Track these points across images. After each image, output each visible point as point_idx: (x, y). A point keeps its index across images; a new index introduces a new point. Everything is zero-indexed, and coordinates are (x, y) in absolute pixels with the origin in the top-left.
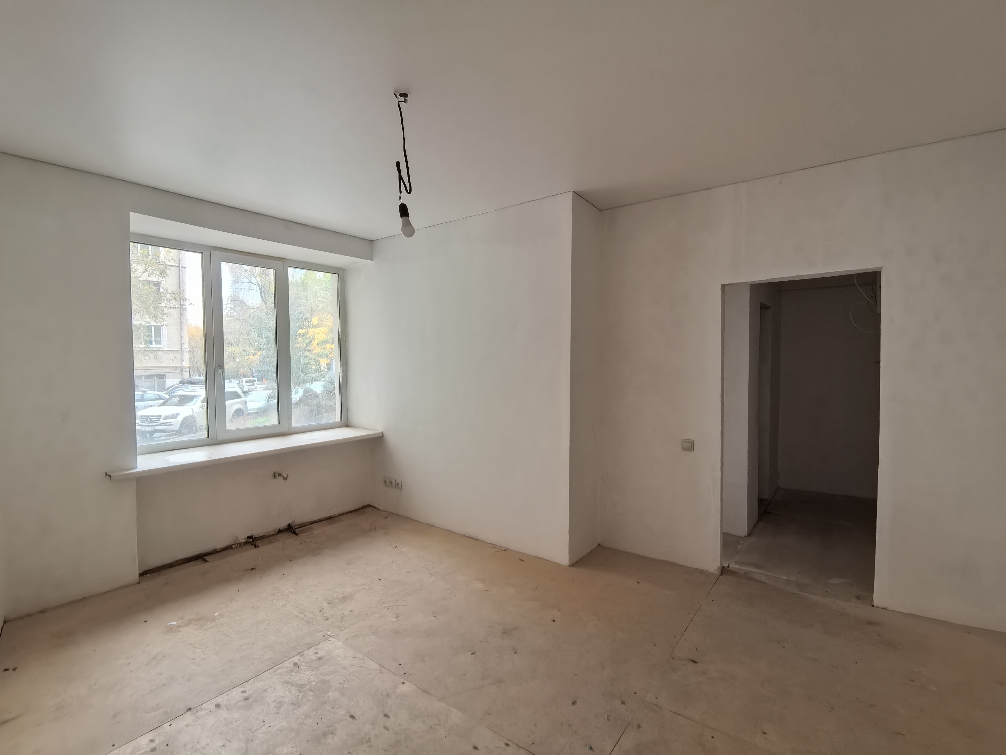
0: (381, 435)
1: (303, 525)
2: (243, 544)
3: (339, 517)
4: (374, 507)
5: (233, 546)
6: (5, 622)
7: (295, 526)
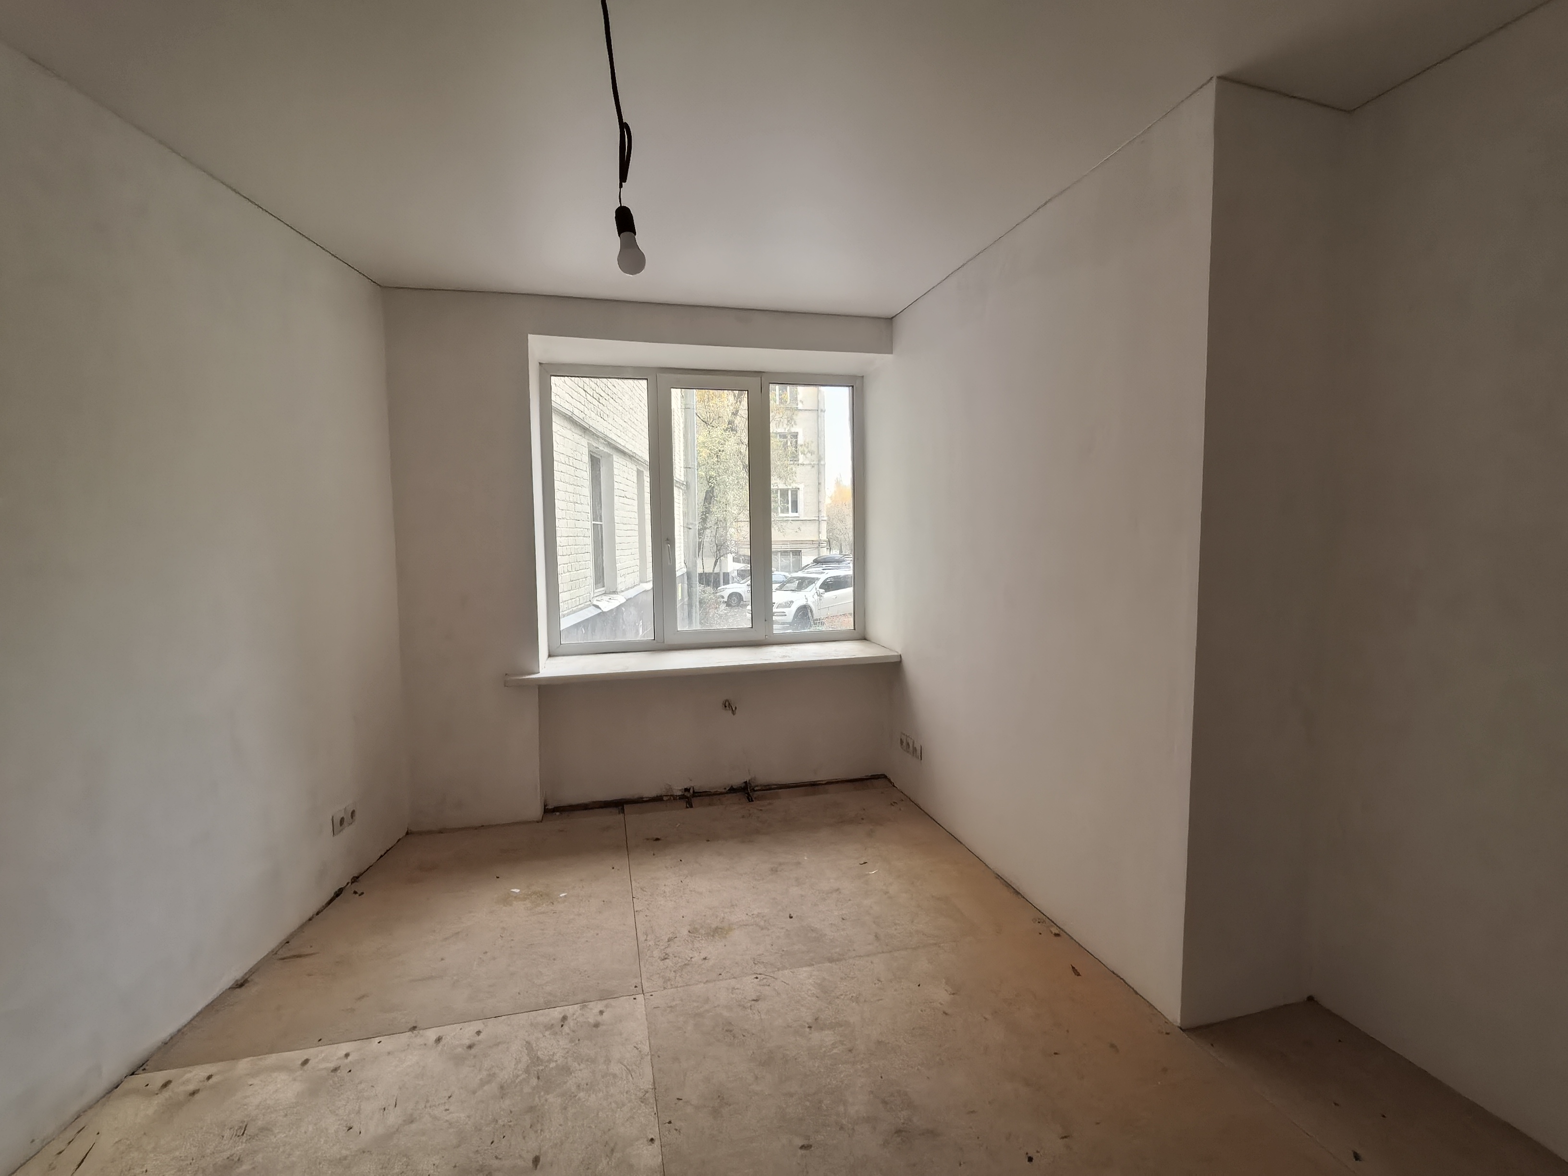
0: (898, 660)
1: (768, 788)
2: (678, 798)
3: (826, 786)
4: (889, 780)
5: (665, 798)
6: (407, 833)
7: (757, 786)
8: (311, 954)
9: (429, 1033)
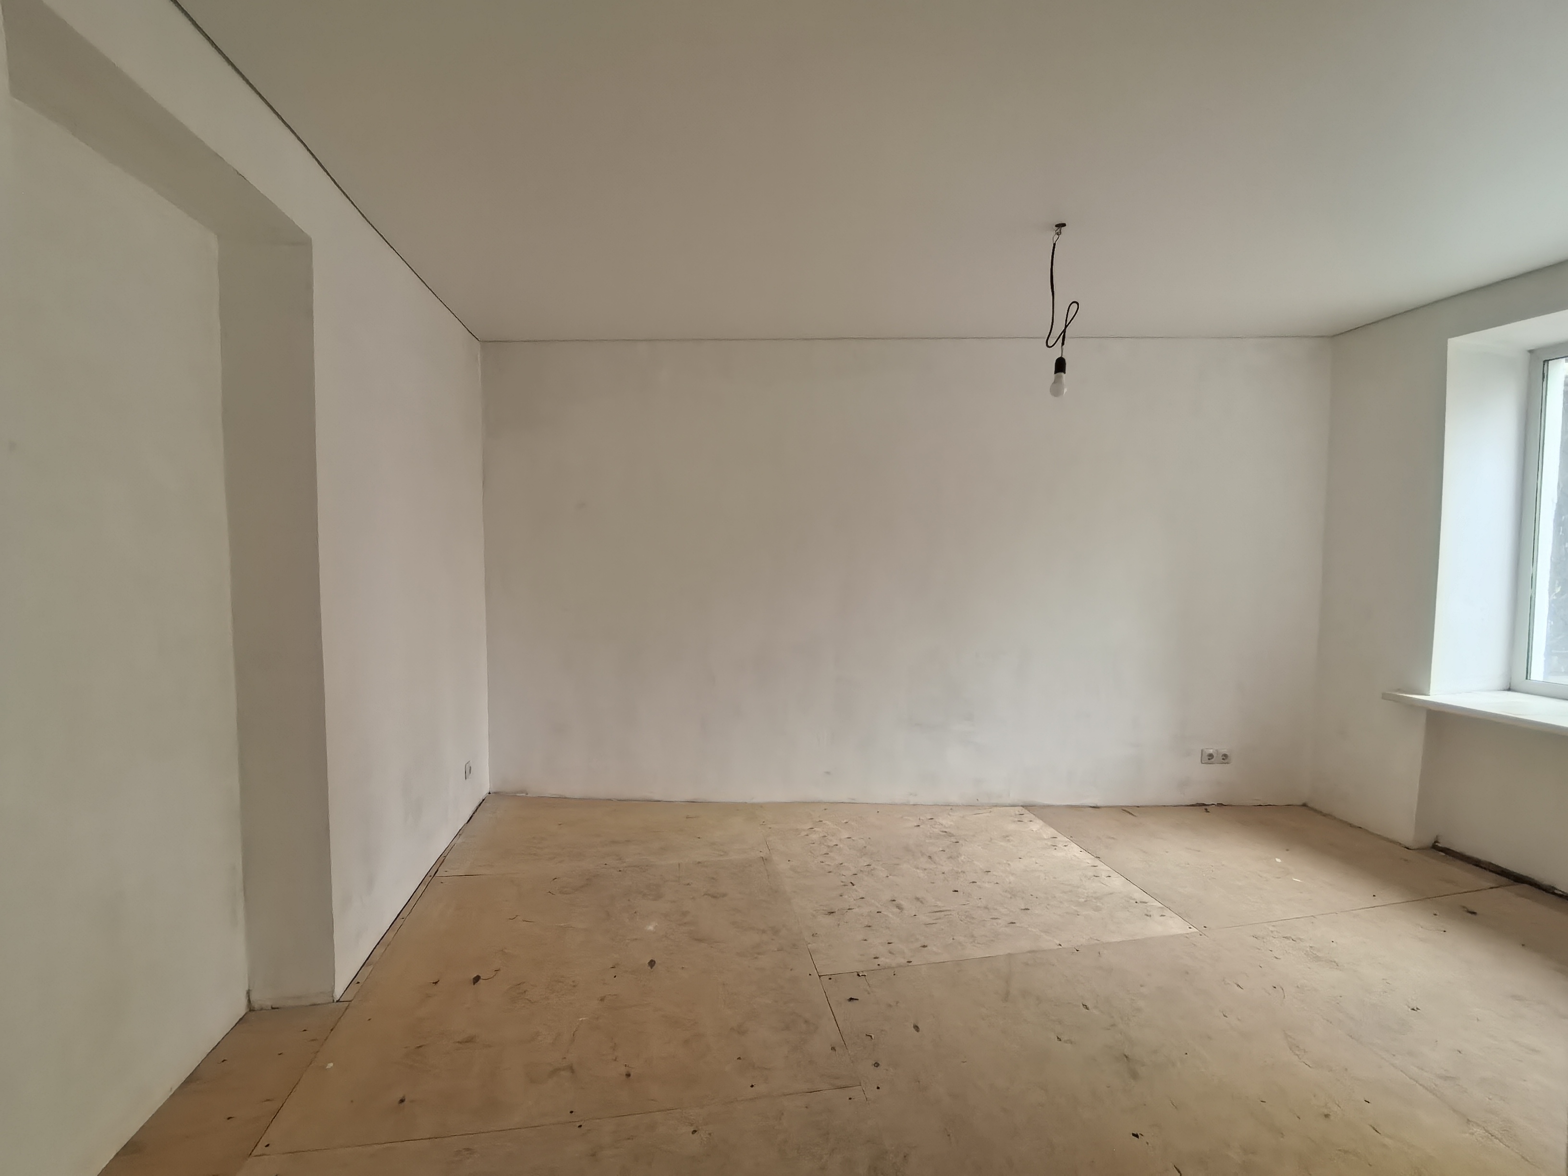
8: (1135, 816)
9: (1097, 862)
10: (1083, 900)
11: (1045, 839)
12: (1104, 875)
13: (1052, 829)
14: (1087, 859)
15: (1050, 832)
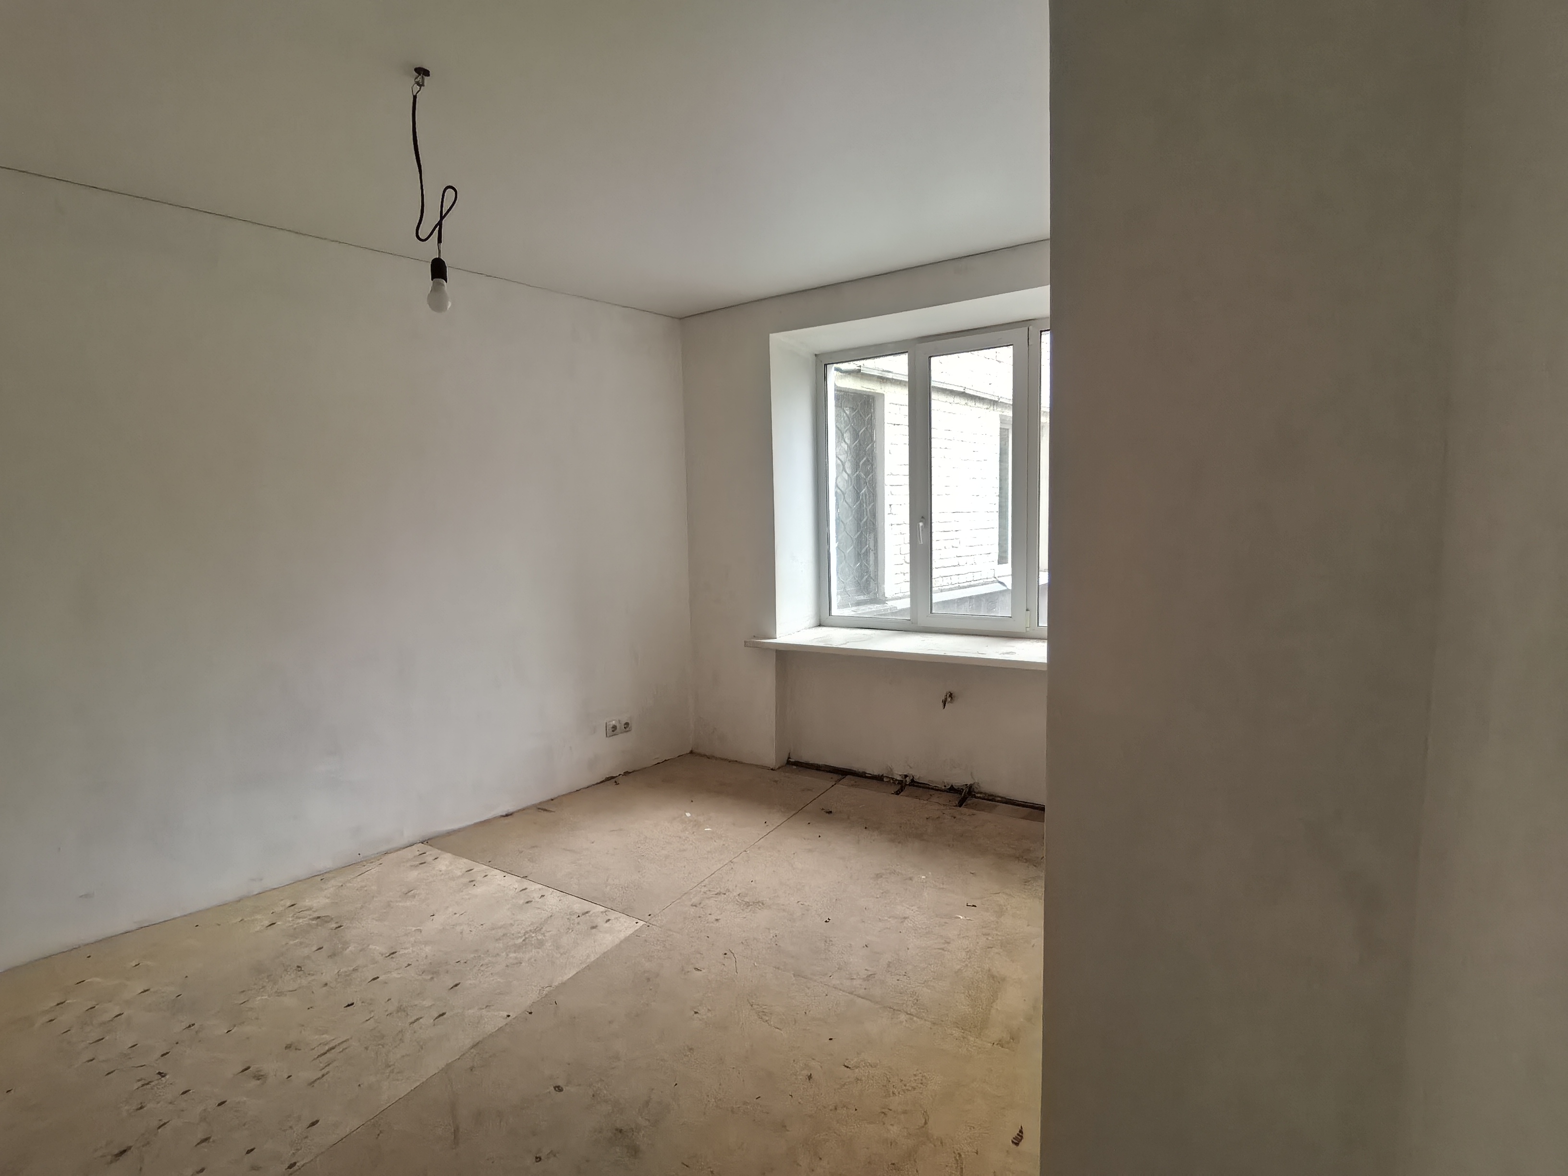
1: (991, 798)
2: (897, 782)
5: (885, 779)
6: (691, 752)
7: (981, 793)
8: (551, 811)
9: (526, 884)
10: (520, 940)
11: (459, 877)
12: (536, 895)
13: (465, 860)
14: (512, 883)
15: (464, 863)
